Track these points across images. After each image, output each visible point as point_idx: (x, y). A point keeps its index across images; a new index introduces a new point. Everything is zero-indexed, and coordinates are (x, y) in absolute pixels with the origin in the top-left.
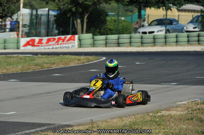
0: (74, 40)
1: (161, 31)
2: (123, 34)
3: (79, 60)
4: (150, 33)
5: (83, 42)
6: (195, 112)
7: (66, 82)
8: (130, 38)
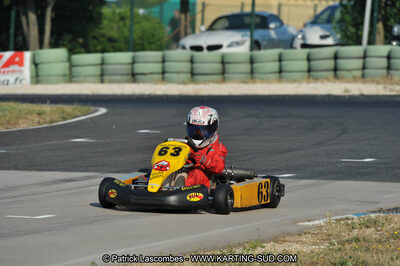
0: (21, 63)
1: (238, 44)
2: (143, 49)
3: (39, 114)
4: (211, 48)
5: (44, 69)
6: (347, 246)
7: (16, 168)
8: (163, 61)
